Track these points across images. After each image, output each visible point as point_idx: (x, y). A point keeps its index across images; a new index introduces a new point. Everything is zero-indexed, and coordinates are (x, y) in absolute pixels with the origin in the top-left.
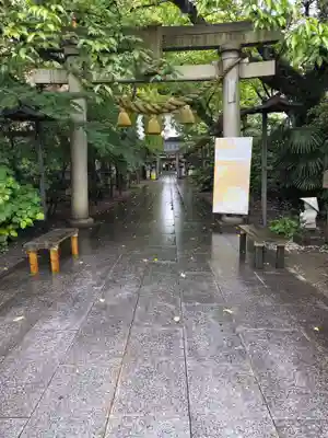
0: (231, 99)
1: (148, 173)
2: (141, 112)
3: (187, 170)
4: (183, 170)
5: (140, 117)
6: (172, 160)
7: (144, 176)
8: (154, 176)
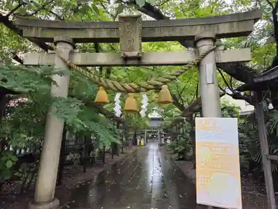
0: (210, 81)
1: (138, 141)
2: (119, 91)
3: (166, 140)
4: (163, 139)
5: (118, 95)
6: (155, 132)
7: (135, 143)
8: (142, 143)
